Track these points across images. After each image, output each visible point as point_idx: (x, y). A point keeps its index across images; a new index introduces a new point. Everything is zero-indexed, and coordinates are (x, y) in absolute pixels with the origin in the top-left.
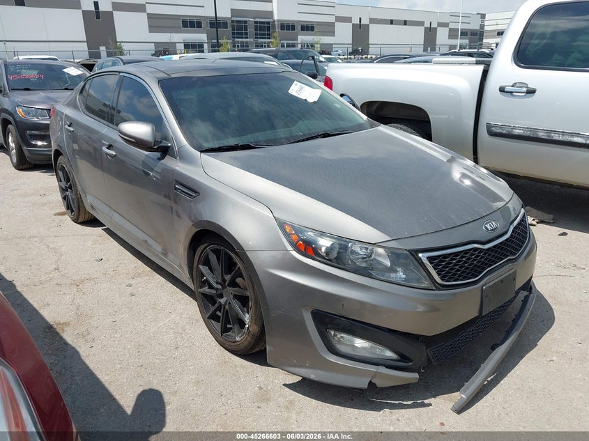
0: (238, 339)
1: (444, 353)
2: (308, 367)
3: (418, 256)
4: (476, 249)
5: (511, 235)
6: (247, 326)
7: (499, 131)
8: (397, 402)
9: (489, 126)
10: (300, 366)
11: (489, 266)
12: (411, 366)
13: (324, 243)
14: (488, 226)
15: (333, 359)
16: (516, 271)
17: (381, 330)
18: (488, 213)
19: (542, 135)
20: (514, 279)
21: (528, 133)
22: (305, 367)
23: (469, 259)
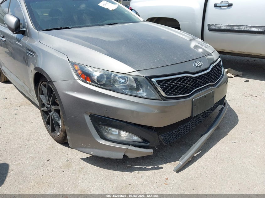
0: (58, 134)
1: (170, 138)
2: (90, 148)
3: (151, 80)
4: (187, 77)
5: (211, 71)
6: (60, 127)
7: (214, 28)
8: (143, 167)
9: (209, 26)
10: (85, 147)
11: (197, 87)
12: (149, 145)
13: (96, 74)
14: (196, 64)
15: (102, 142)
16: (214, 91)
17: (130, 124)
18: (197, 57)
19: (236, 28)
20: (213, 96)
21: (229, 28)
22: (88, 148)
23: (183, 82)
